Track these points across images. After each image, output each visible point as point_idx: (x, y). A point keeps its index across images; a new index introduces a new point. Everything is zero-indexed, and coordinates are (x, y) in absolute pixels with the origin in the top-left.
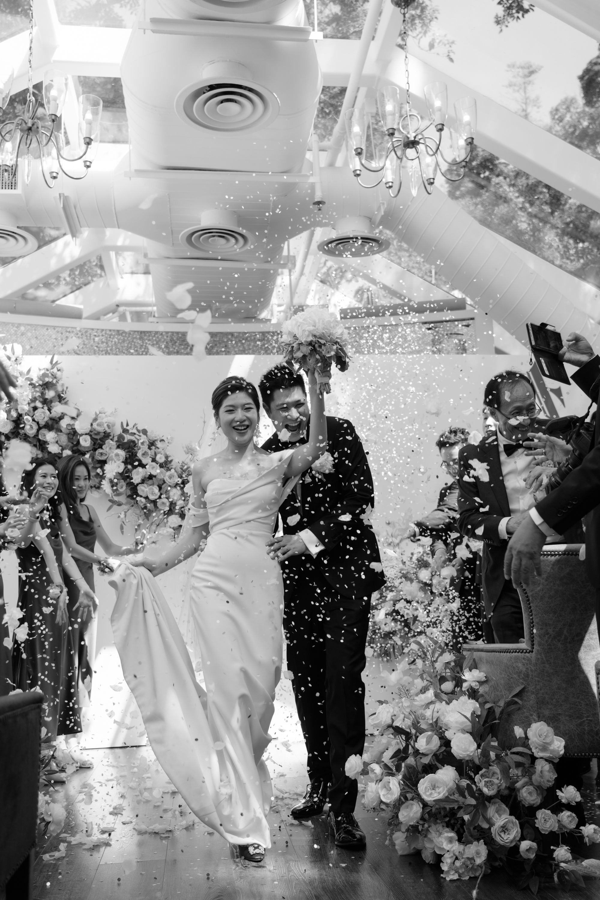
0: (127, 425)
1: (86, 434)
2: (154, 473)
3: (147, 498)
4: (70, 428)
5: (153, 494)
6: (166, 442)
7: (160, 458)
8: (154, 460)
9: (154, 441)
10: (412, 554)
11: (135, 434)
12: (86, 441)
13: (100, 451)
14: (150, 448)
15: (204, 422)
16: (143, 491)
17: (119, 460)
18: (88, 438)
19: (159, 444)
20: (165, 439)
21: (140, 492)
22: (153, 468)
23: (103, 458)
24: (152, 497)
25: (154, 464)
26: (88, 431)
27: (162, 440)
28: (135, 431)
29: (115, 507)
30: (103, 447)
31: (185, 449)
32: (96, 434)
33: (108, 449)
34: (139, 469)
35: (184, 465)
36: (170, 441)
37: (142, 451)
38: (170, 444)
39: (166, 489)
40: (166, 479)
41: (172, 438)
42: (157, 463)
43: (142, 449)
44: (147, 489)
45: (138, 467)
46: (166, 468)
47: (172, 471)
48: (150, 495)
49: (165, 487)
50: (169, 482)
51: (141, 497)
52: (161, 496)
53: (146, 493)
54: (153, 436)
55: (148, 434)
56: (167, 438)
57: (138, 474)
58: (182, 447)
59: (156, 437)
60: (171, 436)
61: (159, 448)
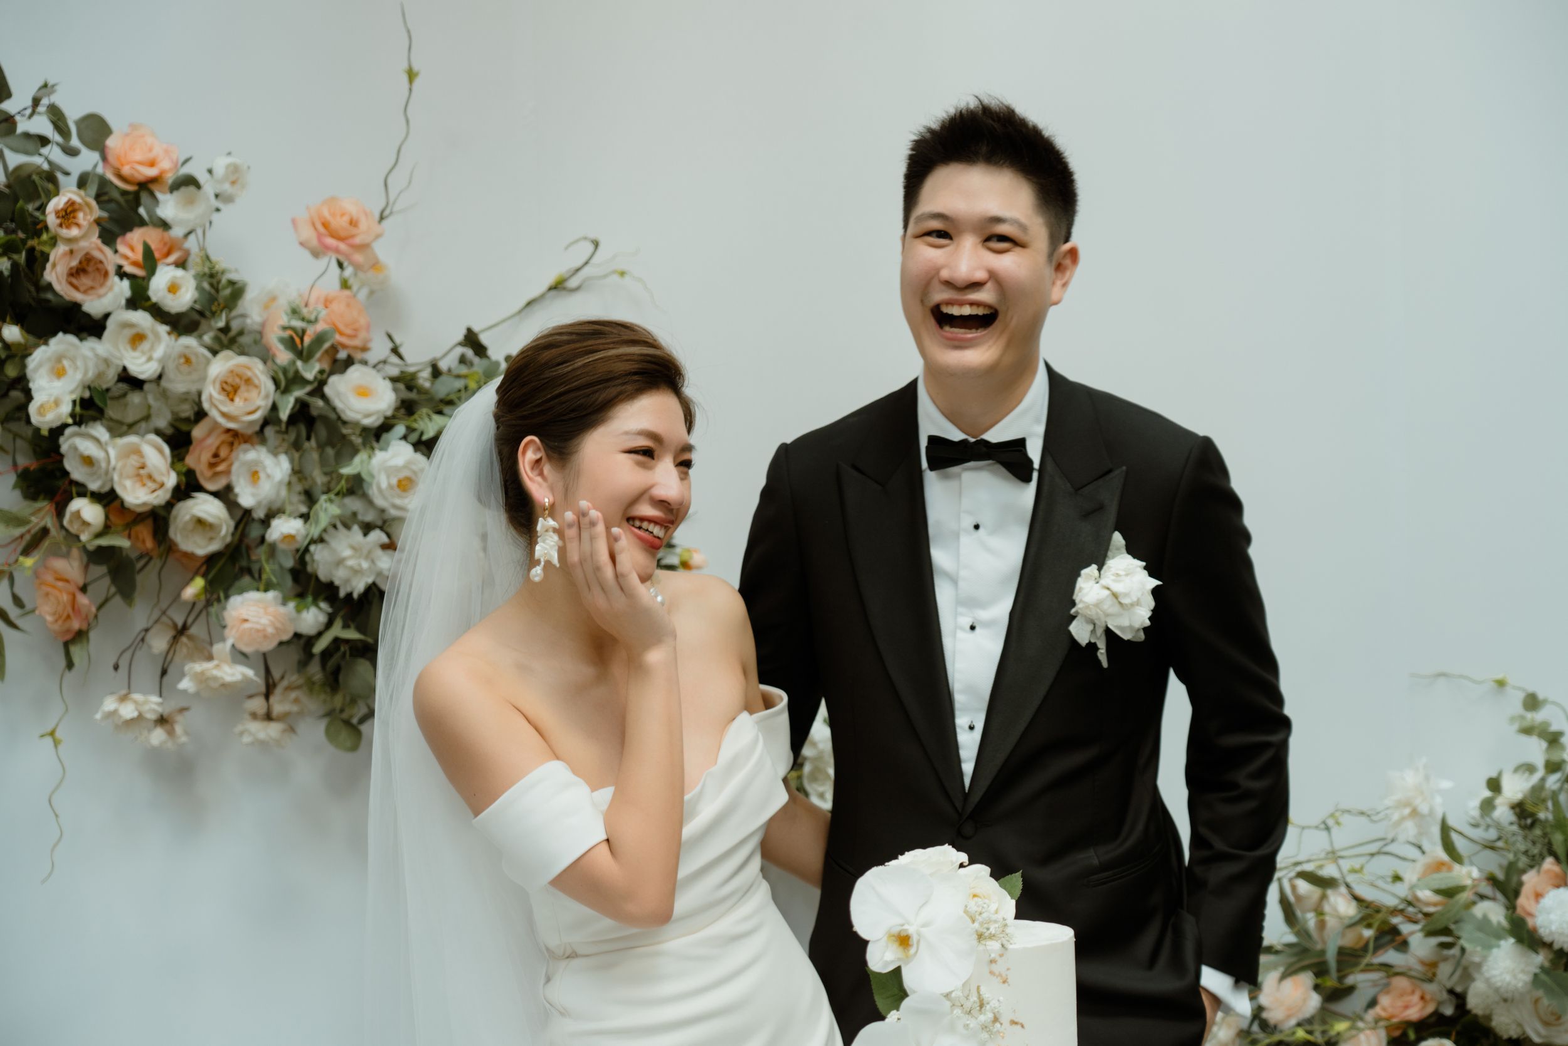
2: (141, 366)
3: (108, 498)
5: (143, 474)
6: (208, 191)
7: (173, 288)
8: (138, 299)
9: (146, 186)
10: (1494, 785)
11: (44, 141)
14: (109, 237)
15: (411, 75)
16: (88, 461)
19: (168, 207)
20: (202, 177)
21: (77, 472)
22: (137, 339)
24: (136, 497)
25: (141, 318)
27: (190, 181)
28: (42, 125)
31: (308, 234)
34: (62, 342)
35: (303, 319)
36: (233, 183)
37: (71, 252)
38: (228, 199)
39: (213, 450)
40: (211, 396)
41: (235, 175)
42: (159, 313)
43: (70, 241)
44: (112, 453)
45: (60, 334)
46: (207, 338)
47: (242, 353)
48: (128, 483)
49: (203, 440)
50: (224, 415)
51: (82, 494)
52: (188, 487)
53: (107, 473)
54: (138, 156)
55: (111, 142)
56: (210, 171)
57: (59, 373)
58: (294, 222)
59: (152, 164)
60: (229, 160)
61: (165, 225)
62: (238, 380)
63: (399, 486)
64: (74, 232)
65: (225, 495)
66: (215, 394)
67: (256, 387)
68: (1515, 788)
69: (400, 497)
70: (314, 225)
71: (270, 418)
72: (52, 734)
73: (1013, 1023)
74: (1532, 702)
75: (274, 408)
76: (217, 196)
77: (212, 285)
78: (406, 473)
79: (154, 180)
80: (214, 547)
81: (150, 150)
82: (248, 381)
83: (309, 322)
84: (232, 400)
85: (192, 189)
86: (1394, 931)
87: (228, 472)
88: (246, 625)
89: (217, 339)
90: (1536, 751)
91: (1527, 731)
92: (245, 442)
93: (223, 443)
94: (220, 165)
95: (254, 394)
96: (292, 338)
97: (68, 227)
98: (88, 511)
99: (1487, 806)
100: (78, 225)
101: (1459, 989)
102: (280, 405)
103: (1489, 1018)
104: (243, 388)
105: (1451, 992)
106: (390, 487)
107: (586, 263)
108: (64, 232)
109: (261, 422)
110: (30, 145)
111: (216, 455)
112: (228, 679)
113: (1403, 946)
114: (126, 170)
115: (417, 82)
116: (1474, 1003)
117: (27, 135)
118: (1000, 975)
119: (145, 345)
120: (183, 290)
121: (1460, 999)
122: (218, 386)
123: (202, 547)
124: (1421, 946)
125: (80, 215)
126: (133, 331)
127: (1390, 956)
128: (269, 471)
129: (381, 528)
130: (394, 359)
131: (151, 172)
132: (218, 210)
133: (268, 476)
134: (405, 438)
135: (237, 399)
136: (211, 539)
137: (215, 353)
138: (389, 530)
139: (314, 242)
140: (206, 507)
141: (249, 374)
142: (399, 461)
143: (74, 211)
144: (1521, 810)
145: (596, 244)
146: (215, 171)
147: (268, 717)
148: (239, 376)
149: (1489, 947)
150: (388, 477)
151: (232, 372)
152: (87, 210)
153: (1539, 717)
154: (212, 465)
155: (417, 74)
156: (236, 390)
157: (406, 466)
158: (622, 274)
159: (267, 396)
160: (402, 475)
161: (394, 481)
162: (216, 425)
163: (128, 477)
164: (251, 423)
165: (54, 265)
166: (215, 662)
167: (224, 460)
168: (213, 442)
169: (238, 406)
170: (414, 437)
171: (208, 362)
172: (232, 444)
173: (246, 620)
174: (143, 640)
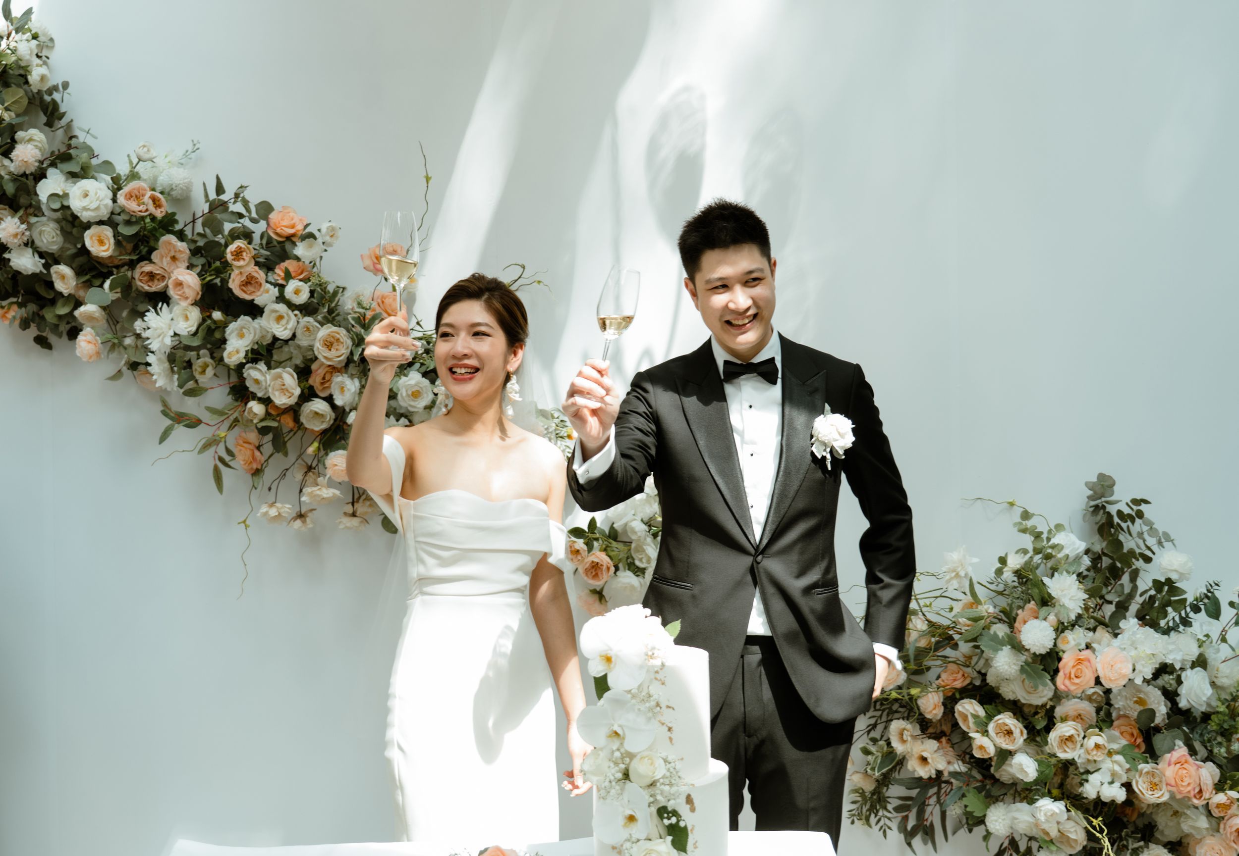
0: (220, 189)
1: (101, 223)
2: (283, 333)
3: (266, 401)
4: (57, 206)
5: (283, 389)
6: (320, 240)
7: (297, 292)
8: (281, 298)
9: (290, 238)
11: (241, 216)
12: (101, 242)
13: (148, 268)
15: (428, 179)
16: (257, 382)
17: (187, 298)
18: (107, 232)
19: (300, 249)
20: (317, 234)
21: (252, 388)
22: (280, 318)
23: (156, 287)
24: (281, 400)
25: (282, 308)
26: (104, 214)
27: (311, 236)
28: (238, 208)
29: (180, 431)
30: (155, 256)
32: (128, 223)
33: (166, 263)
34: (244, 320)
35: (363, 308)
36: (332, 236)
37: (241, 273)
38: (330, 245)
39: (322, 375)
40: (318, 348)
41: (333, 233)
42: (291, 306)
43: (240, 267)
44: (268, 377)
45: (242, 316)
46: (319, 318)
47: (335, 326)
48: (277, 393)
49: (317, 370)
50: (326, 358)
51: (253, 399)
52: (308, 395)
53: (266, 388)
54: (285, 223)
55: (272, 216)
56: (319, 230)
57: (241, 336)
58: (362, 256)
59: (293, 227)
60: (330, 224)
61: (298, 259)
62: (332, 339)
63: (412, 395)
64: (241, 263)
65: (329, 399)
66: (320, 347)
67: (342, 343)
68: (1015, 562)
69: (413, 400)
70: (371, 258)
71: (349, 361)
72: (244, 522)
73: (668, 707)
74: (1026, 515)
75: (352, 353)
76: (323, 243)
77: (321, 289)
78: (417, 388)
79: (293, 235)
80: (324, 426)
81: (292, 219)
82: (338, 340)
83: (366, 309)
84: (330, 350)
85: (312, 239)
86: (951, 638)
87: (329, 387)
88: (336, 468)
89: (325, 318)
90: (1027, 541)
91: (1024, 531)
92: (339, 372)
93: (327, 372)
94: (324, 227)
95: (341, 347)
96: (359, 317)
97: (238, 260)
98: (256, 408)
99: (999, 572)
100: (244, 259)
101: (983, 671)
102: (354, 352)
103: (998, 688)
104: (335, 344)
105: (979, 672)
106: (408, 395)
107: (520, 278)
108: (236, 263)
109: (346, 361)
110: (233, 218)
111: (324, 378)
112: (325, 496)
113: (955, 646)
114: (278, 230)
115: (431, 182)
116: (991, 680)
117: (232, 212)
118: (661, 680)
119: (284, 322)
120: (303, 292)
121: (983, 676)
122: (322, 342)
123: (318, 426)
124: (965, 647)
125: (244, 254)
126: (278, 314)
127: (948, 652)
128: (348, 387)
129: (406, 417)
130: (418, 328)
131: (291, 231)
132: (326, 250)
133: (349, 390)
134: (418, 370)
135: (332, 350)
136: (323, 422)
137: (322, 324)
138: (410, 418)
139: (372, 267)
140: (319, 405)
141: (338, 336)
142: (412, 382)
143: (241, 252)
144: (1018, 573)
145: (524, 268)
146: (322, 230)
147: (354, 515)
148: (333, 337)
149: (996, 650)
150: (407, 391)
151: (329, 335)
152: (248, 252)
153: (1029, 523)
154: (322, 384)
155: (430, 178)
156: (332, 344)
157: (416, 385)
158: (539, 282)
159: (348, 348)
160: (414, 390)
161: (410, 393)
162: (322, 364)
163: (277, 390)
164: (340, 361)
165: (234, 280)
166: (319, 487)
167: (328, 381)
168: (321, 372)
169: (333, 354)
170: (423, 369)
171: (319, 329)
172: (332, 373)
173: (336, 465)
174: (285, 475)
